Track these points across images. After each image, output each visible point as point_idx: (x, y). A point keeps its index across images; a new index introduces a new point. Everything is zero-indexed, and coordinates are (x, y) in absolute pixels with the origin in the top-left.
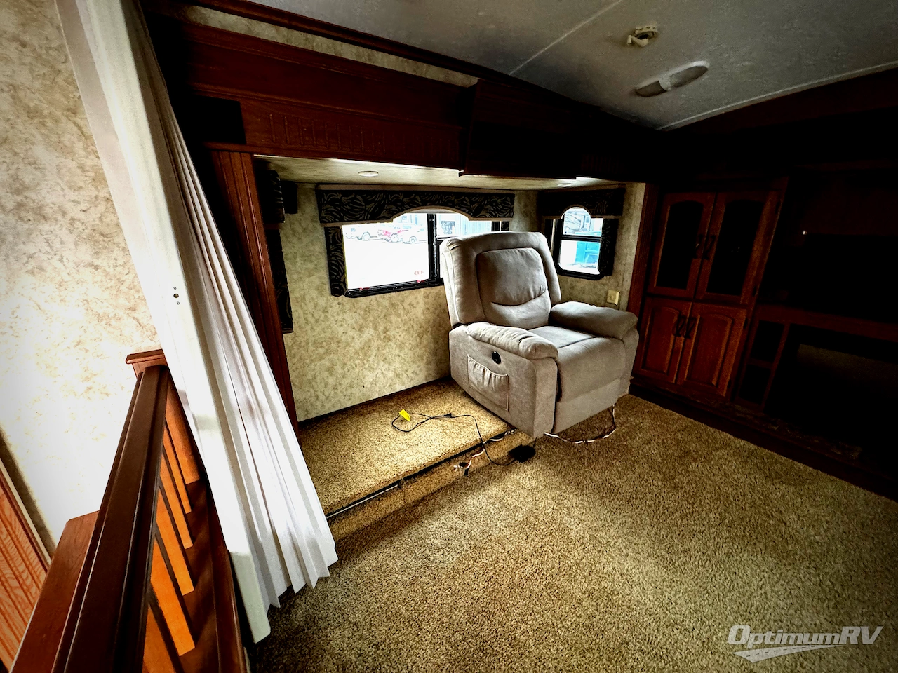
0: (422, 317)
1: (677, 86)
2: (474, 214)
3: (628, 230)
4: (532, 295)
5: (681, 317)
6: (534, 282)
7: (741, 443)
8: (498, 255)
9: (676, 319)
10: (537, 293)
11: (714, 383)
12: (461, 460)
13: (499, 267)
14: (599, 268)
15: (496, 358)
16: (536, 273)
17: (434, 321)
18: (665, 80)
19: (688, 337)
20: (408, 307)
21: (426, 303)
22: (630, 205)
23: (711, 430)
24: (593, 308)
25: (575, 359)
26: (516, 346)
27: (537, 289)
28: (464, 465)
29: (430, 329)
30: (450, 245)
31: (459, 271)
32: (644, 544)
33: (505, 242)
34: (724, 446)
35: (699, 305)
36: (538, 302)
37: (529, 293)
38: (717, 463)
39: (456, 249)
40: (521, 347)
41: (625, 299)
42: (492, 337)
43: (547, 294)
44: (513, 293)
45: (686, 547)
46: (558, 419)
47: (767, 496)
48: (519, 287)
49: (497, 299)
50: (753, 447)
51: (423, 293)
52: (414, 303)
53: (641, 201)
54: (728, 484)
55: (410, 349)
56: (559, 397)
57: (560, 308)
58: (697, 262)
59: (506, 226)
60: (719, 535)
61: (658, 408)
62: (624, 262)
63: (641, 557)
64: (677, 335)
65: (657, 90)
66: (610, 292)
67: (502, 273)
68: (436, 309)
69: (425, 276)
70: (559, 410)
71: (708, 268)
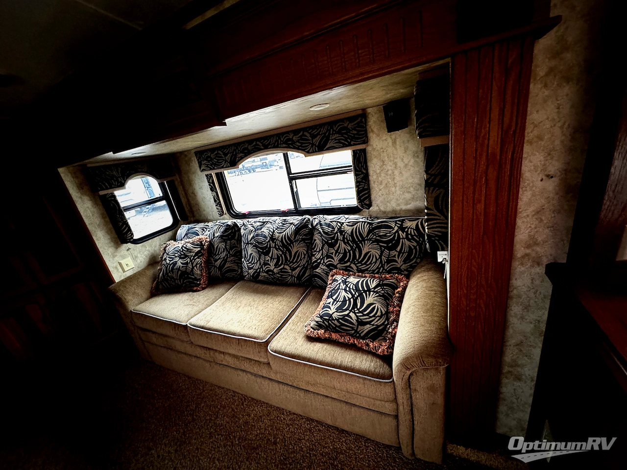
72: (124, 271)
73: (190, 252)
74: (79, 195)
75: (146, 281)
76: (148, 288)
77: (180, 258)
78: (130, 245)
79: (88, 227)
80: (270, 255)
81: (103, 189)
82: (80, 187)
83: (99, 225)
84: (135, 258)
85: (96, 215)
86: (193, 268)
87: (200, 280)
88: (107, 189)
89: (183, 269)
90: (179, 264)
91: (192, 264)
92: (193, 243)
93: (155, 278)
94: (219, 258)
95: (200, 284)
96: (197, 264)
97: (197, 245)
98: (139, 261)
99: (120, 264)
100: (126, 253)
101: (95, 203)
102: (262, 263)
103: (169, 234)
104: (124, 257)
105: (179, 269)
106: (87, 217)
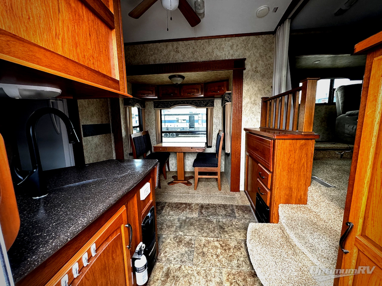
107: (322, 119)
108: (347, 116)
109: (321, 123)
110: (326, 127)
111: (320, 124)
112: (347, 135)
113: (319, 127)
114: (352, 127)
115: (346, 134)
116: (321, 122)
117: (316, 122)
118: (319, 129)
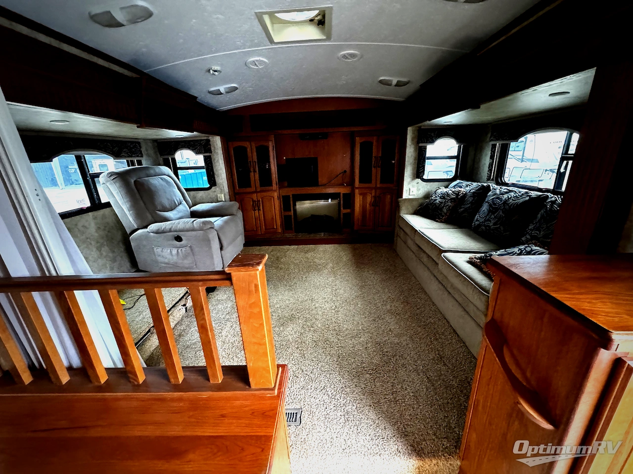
0: (97, 235)
1: (227, 92)
2: (117, 155)
3: (218, 161)
4: (177, 204)
5: (254, 201)
6: (175, 196)
7: (293, 247)
8: (148, 180)
9: (252, 203)
10: (179, 202)
11: (275, 227)
12: (182, 303)
13: (153, 188)
14: (209, 183)
15: (179, 239)
16: (174, 189)
17: (107, 236)
18: (222, 89)
19: (259, 210)
20: (82, 229)
21: (96, 224)
22: (215, 148)
23: (281, 247)
24: (214, 204)
25: (222, 227)
26: (192, 226)
27: (178, 200)
28: (184, 305)
29: (105, 243)
30: (110, 176)
31: (126, 193)
32: (281, 289)
33: (147, 172)
34: (288, 250)
35: (259, 194)
36: (181, 207)
37: (175, 203)
38: (289, 256)
39: (117, 179)
40: (195, 226)
41: (228, 197)
42: (172, 227)
43: (184, 202)
44: (167, 204)
45: (294, 282)
46: (224, 259)
47: (307, 258)
48: (168, 199)
49: (158, 208)
50: (297, 246)
51: (91, 216)
52: (86, 224)
53: (221, 146)
54: (296, 260)
55: (94, 262)
56: (221, 249)
57: (194, 208)
58: (252, 174)
59: (140, 163)
60: (301, 274)
61: (259, 248)
62: (221, 178)
63: (283, 293)
64: (255, 210)
65: (219, 93)
66: (219, 195)
67: (155, 191)
68: (105, 227)
69: (87, 204)
70: (223, 256)
71: (257, 176)
72: (409, 195)
73: (448, 196)
74: (410, 144)
75: (416, 204)
76: (415, 209)
77: (440, 198)
78: (419, 180)
79: (406, 163)
80: (495, 215)
81: (422, 143)
82: (413, 140)
83: (411, 164)
84: (418, 190)
85: (412, 157)
86: (444, 206)
87: (443, 216)
88: (424, 143)
89: (438, 205)
90: (437, 201)
91: (445, 204)
92: (453, 192)
93: (421, 205)
94: (464, 208)
95: (442, 218)
96: (447, 205)
97: (455, 194)
98: (419, 193)
99: (410, 189)
100: (416, 185)
101: (415, 150)
102: (487, 219)
103: (446, 183)
104: (413, 186)
105: (435, 204)
106: (408, 156)
107: (97, 242)
108: (152, 234)
109: (100, 251)
110: (111, 255)
111: (98, 253)
112: (163, 265)
113: (100, 260)
114: (169, 251)
115: (161, 263)
116: (99, 249)
117: (88, 252)
118: (100, 264)
